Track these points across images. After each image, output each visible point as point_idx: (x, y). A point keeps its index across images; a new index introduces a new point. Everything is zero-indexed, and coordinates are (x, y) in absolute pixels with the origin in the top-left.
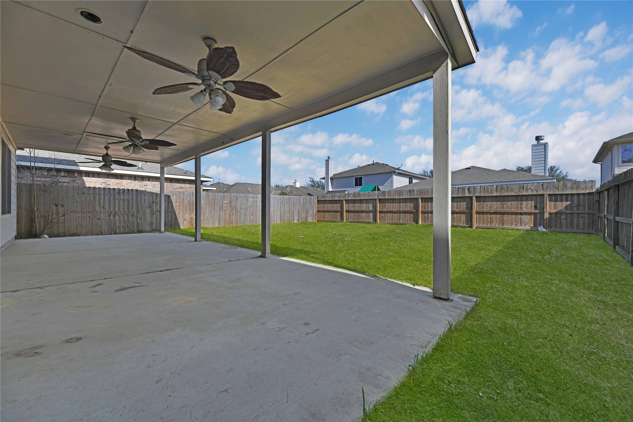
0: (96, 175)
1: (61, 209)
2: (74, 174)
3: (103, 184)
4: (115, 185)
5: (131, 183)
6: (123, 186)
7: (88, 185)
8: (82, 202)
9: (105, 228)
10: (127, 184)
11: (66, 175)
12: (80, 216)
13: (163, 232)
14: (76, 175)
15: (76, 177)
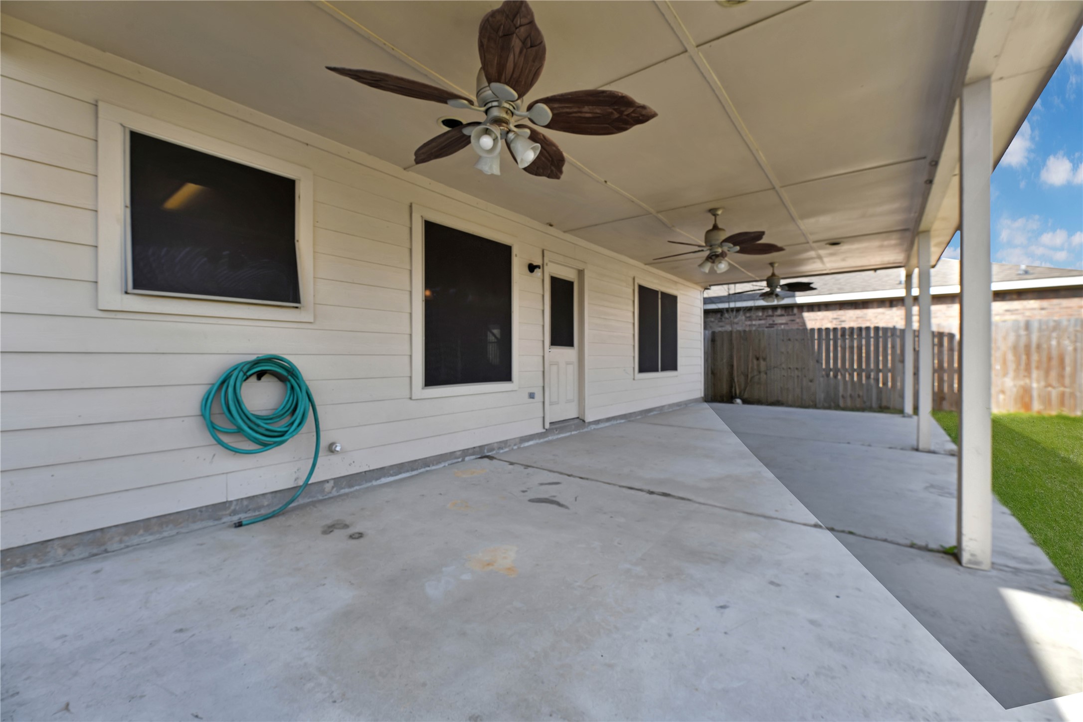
0: (823, 307)
1: (762, 363)
2: (792, 310)
3: (835, 322)
4: (854, 321)
5: (883, 313)
6: (867, 320)
7: (810, 325)
8: (788, 352)
9: (821, 396)
10: (876, 317)
11: (783, 312)
12: (786, 375)
13: (909, 416)
14: (796, 311)
15: (795, 315)
